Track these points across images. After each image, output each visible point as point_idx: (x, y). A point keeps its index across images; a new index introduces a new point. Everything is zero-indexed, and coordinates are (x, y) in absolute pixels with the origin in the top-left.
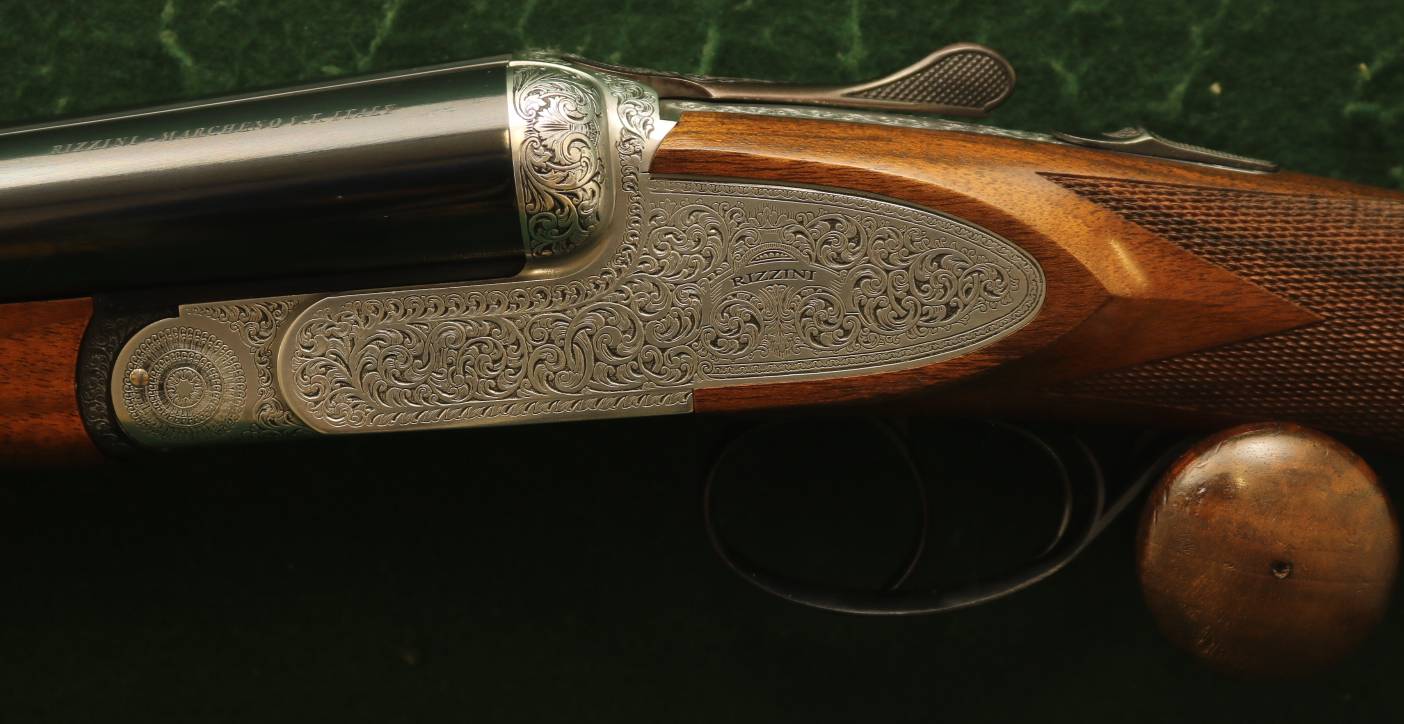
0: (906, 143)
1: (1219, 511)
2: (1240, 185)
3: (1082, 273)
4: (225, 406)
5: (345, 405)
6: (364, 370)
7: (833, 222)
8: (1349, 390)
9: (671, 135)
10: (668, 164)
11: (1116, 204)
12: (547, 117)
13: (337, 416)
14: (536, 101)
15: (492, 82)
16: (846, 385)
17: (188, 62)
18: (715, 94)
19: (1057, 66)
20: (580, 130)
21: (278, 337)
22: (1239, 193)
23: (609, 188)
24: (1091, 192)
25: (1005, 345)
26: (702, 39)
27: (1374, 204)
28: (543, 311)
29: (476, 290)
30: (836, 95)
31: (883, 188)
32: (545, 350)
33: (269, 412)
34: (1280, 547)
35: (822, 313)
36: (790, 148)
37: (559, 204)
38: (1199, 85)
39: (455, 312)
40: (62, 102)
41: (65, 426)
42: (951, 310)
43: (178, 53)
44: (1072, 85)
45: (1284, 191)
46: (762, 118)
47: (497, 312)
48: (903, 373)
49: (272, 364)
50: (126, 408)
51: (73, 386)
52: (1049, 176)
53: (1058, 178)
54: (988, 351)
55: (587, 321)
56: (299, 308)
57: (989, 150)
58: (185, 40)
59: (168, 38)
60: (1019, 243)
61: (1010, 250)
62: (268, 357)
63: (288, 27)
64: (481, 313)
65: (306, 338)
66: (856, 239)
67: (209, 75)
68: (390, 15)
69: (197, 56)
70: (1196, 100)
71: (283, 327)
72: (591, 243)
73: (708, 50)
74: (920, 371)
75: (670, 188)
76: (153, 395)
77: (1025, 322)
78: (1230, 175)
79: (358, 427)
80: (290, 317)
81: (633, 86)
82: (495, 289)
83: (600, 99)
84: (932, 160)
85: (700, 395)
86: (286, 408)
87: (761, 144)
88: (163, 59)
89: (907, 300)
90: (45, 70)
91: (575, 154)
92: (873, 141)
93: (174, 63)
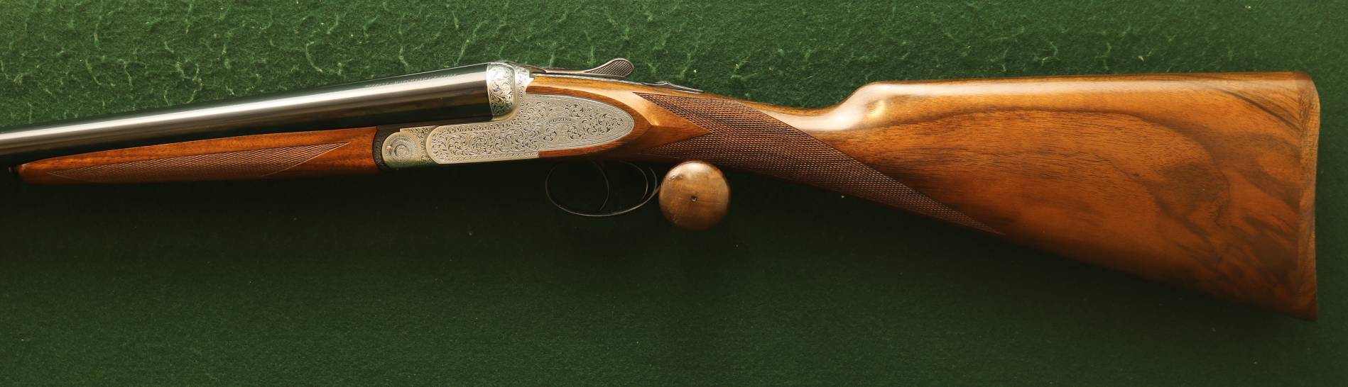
0: (597, 84)
1: (678, 183)
2: (690, 96)
3: (643, 119)
4: (413, 157)
5: (445, 156)
6: (450, 146)
7: (576, 106)
8: (721, 152)
9: (533, 82)
10: (531, 90)
11: (655, 101)
12: (497, 77)
13: (443, 159)
14: (495, 72)
15: (483, 68)
16: (580, 150)
17: (407, 64)
18: (547, 71)
19: (650, 65)
20: (506, 80)
21: (426, 138)
22: (690, 98)
23: (515, 96)
24: (648, 98)
25: (623, 139)
26: (550, 58)
27: (729, 101)
28: (498, 130)
29: (479, 124)
30: (582, 72)
31: (589, 96)
32: (499, 141)
33: (424, 158)
34: (693, 192)
35: (573, 130)
36: (564, 85)
37: (500, 100)
38: (690, 70)
39: (474, 130)
40: (372, 76)
41: (369, 162)
42: (608, 130)
43: (404, 62)
44: (654, 70)
45: (703, 98)
46: (559, 78)
47: (485, 131)
48: (596, 147)
49: (425, 145)
50: (386, 157)
51: (371, 151)
52: (636, 93)
53: (638, 94)
54: (618, 141)
55: (510, 133)
56: (432, 129)
57: (620, 86)
58: (406, 58)
59: (401, 58)
60: (626, 111)
61: (624, 113)
62: (424, 143)
63: (435, 55)
64: (481, 131)
65: (434, 138)
66: (582, 110)
67: (413, 68)
68: (462, 52)
69: (410, 63)
70: (688, 75)
71: (428, 134)
72: (510, 111)
73: (551, 61)
74: (600, 146)
75: (532, 97)
76: (393, 153)
77: (629, 133)
78: (689, 93)
79: (448, 162)
80: (430, 132)
81: (523, 69)
82: (485, 124)
83: (513, 73)
84: (604, 89)
85: (540, 153)
86: (429, 157)
87: (557, 84)
88: (400, 64)
89: (597, 127)
90: (368, 67)
91: (504, 87)
92: (587, 83)
93: (403, 65)
